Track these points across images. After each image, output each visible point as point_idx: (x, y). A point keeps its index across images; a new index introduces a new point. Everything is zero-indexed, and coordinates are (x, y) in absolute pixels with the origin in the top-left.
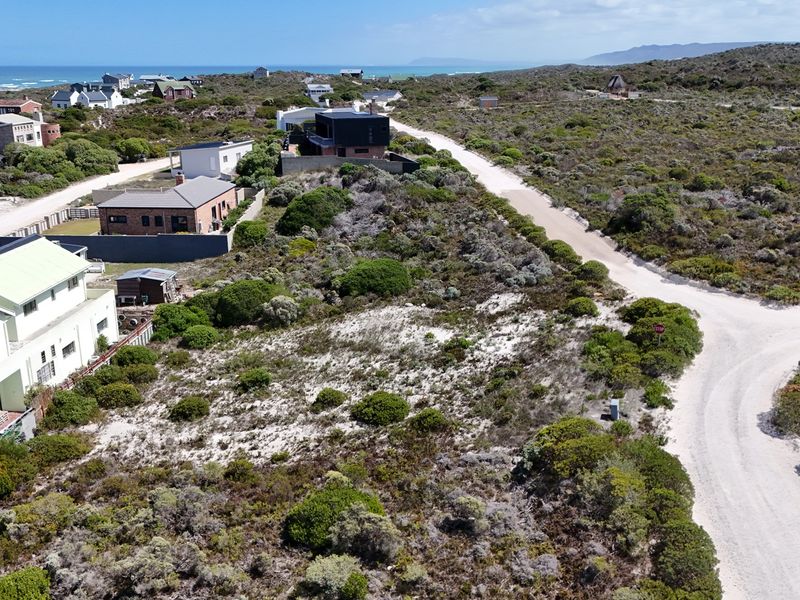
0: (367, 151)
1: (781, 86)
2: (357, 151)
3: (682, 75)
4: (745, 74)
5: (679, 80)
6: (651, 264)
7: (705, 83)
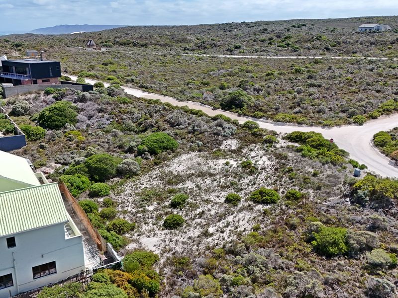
0: (49, 81)
1: (164, 45)
2: (43, 81)
3: (118, 40)
4: (146, 39)
5: (117, 42)
6: (262, 119)
7: (130, 43)
